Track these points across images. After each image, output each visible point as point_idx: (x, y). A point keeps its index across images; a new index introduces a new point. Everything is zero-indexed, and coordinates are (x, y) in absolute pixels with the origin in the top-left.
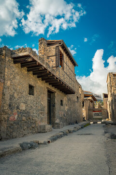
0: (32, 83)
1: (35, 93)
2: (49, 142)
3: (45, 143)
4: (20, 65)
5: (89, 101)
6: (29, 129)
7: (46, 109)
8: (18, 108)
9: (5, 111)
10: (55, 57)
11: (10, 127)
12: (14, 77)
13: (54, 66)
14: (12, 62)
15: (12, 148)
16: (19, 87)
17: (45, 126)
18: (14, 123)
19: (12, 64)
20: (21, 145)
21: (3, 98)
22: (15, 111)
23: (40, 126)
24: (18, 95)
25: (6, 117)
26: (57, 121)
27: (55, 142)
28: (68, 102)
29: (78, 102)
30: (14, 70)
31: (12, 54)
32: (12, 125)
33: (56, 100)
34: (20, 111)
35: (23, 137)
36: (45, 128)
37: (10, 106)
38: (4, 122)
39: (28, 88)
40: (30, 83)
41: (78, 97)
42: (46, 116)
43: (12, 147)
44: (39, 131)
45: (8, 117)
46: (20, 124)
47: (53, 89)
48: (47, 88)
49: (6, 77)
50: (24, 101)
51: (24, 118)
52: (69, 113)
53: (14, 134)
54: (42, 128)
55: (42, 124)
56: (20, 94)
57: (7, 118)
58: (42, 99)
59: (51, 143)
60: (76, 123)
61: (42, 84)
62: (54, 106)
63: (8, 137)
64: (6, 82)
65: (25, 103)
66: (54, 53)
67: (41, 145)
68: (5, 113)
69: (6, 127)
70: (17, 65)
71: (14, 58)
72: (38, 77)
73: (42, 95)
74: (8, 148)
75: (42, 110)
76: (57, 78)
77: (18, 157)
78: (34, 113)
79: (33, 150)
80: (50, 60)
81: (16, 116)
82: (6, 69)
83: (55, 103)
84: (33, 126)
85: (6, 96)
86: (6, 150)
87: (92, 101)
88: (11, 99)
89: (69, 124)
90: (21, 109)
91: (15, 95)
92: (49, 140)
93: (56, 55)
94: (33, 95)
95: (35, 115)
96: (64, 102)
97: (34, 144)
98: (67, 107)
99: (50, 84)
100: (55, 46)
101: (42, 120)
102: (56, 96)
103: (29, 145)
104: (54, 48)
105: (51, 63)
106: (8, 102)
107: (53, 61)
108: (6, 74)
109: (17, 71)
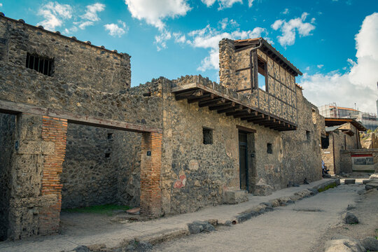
0: (208, 125)
1: (215, 140)
2: (234, 222)
3: (227, 225)
4: (186, 100)
5: (342, 134)
6: (206, 198)
7: (237, 164)
8: (186, 168)
9: (167, 175)
10: (249, 70)
11: (176, 197)
12: (178, 121)
13: (249, 87)
14: (174, 99)
15: (176, 231)
16: (186, 135)
17: (234, 193)
18: (182, 191)
19: (174, 103)
20: (190, 226)
21: (162, 156)
22: (182, 173)
23: (226, 194)
24: (185, 148)
25: (168, 183)
26: (261, 182)
27: (245, 223)
28: (284, 145)
29: (308, 142)
30: (176, 110)
31: (172, 87)
32: (178, 194)
33: (256, 146)
34: (189, 172)
35: (197, 210)
36: (234, 196)
37: (173, 166)
38: (166, 191)
39: (202, 134)
40: (205, 125)
41: (308, 132)
42: (237, 175)
43: (177, 229)
44: (225, 201)
45: (172, 184)
46: (191, 191)
47: (250, 127)
48: (237, 126)
49: (165, 124)
50: (196, 156)
51: (197, 183)
52: (288, 165)
53: (183, 207)
54: (229, 197)
55: (230, 189)
56: (188, 147)
57: (170, 185)
58: (229, 148)
59: (237, 225)
60: (305, 182)
61: (227, 122)
62: (253, 156)
63: (173, 212)
64: (165, 132)
65: (197, 159)
66: (247, 64)
67: (221, 227)
68: (167, 178)
69: (169, 198)
70: (181, 101)
71: (176, 93)
72: (219, 112)
73: (228, 140)
74: (171, 230)
75: (229, 165)
76: (252, 111)
77: (182, 243)
78: (214, 173)
79: (206, 235)
80: (240, 76)
81: (184, 181)
82: (165, 112)
83: (254, 152)
84: (214, 193)
85: (167, 153)
86: (167, 233)
87: (350, 133)
88: (174, 156)
89: (288, 186)
90: (191, 169)
91: (181, 149)
92: (234, 219)
93: (251, 67)
94: (211, 143)
95: (216, 175)
96: (275, 146)
97: (208, 226)
98: (281, 156)
99: (242, 119)
100: (248, 51)
101: (229, 183)
102: (255, 137)
103: (201, 226)
104: (247, 54)
105: (243, 82)
106: (170, 162)
107: (245, 79)
108: (165, 119)
109: (181, 111)
